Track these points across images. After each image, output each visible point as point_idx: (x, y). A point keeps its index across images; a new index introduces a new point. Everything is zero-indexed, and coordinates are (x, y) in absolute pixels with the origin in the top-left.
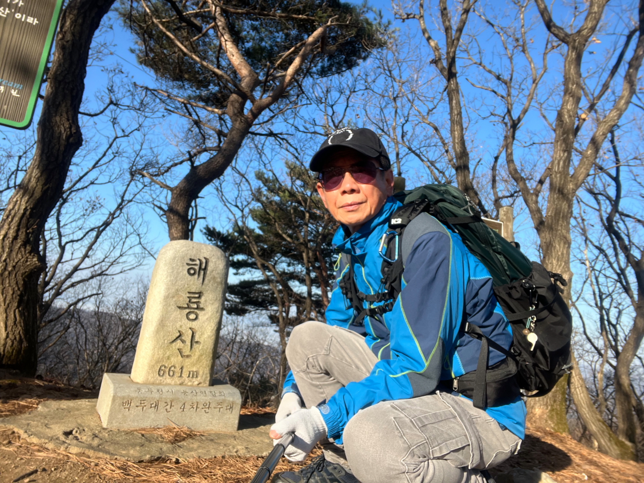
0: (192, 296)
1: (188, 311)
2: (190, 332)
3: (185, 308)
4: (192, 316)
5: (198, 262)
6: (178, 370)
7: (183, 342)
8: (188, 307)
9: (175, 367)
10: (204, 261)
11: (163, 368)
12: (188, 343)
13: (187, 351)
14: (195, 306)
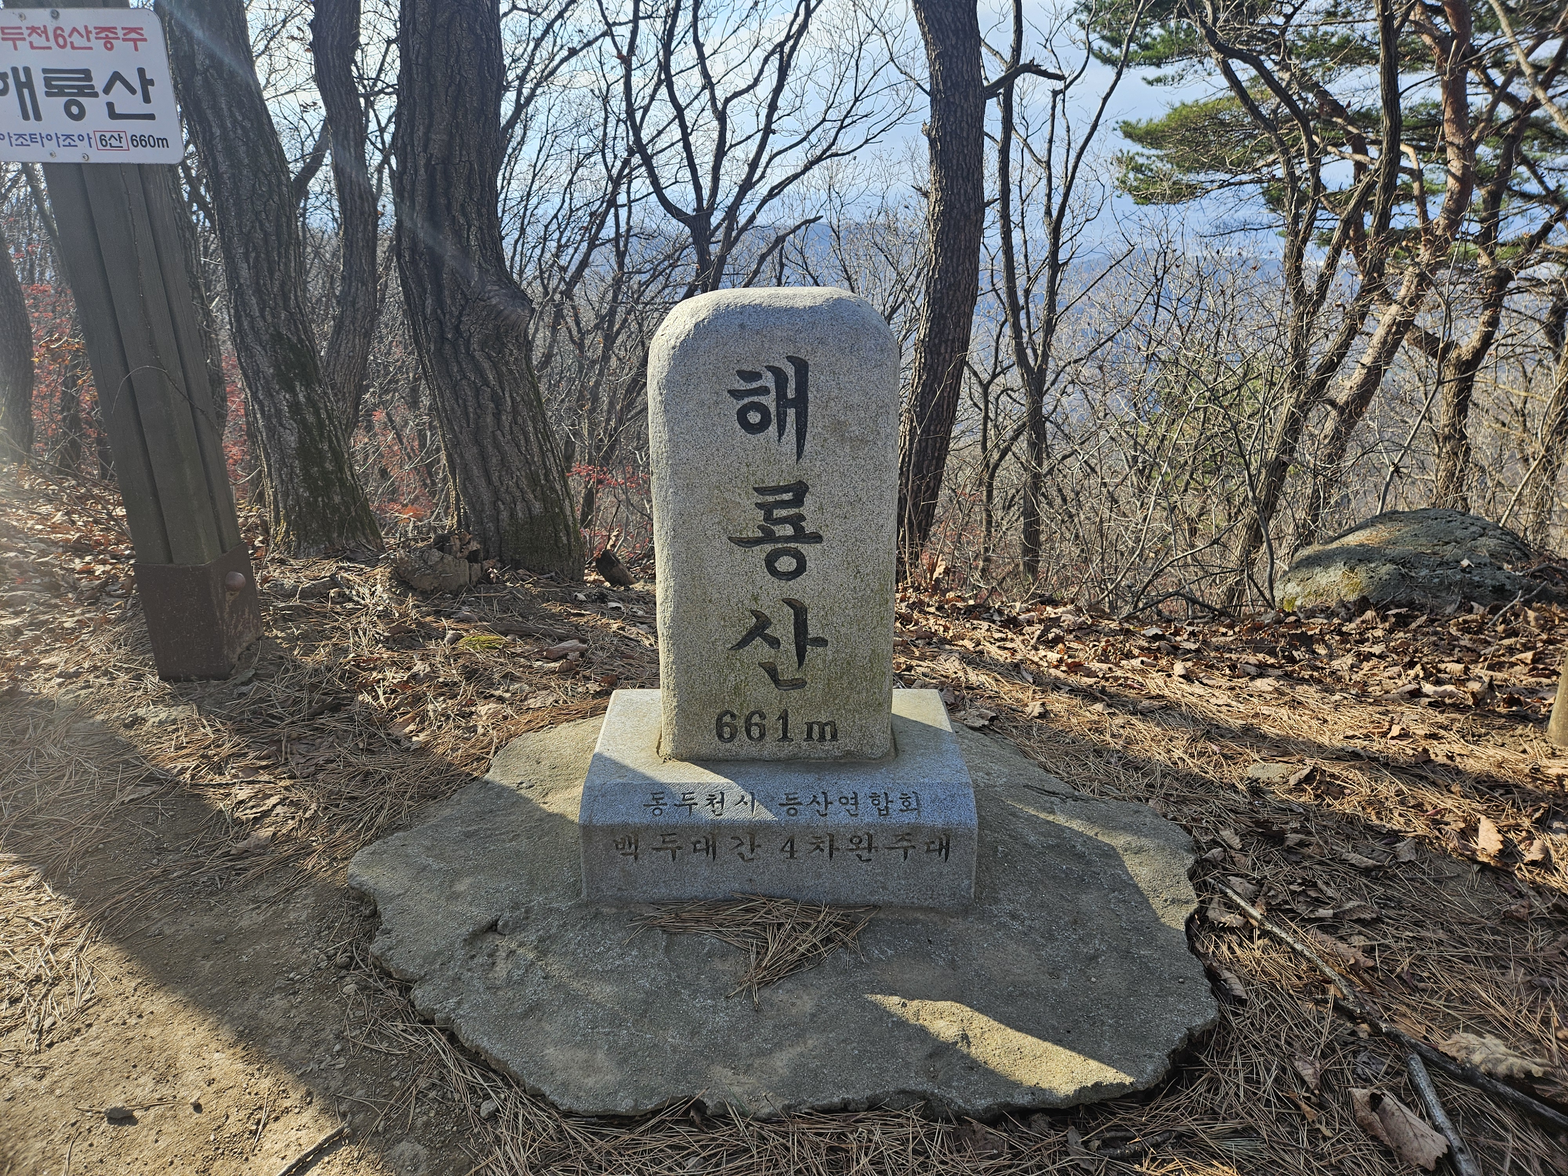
0: (771, 499)
1: (769, 548)
2: (789, 611)
3: (757, 542)
4: (786, 564)
5: (768, 380)
6: (772, 720)
7: (774, 643)
8: (769, 537)
9: (762, 716)
10: (790, 371)
11: (727, 719)
12: (788, 645)
13: (788, 668)
14: (789, 530)
